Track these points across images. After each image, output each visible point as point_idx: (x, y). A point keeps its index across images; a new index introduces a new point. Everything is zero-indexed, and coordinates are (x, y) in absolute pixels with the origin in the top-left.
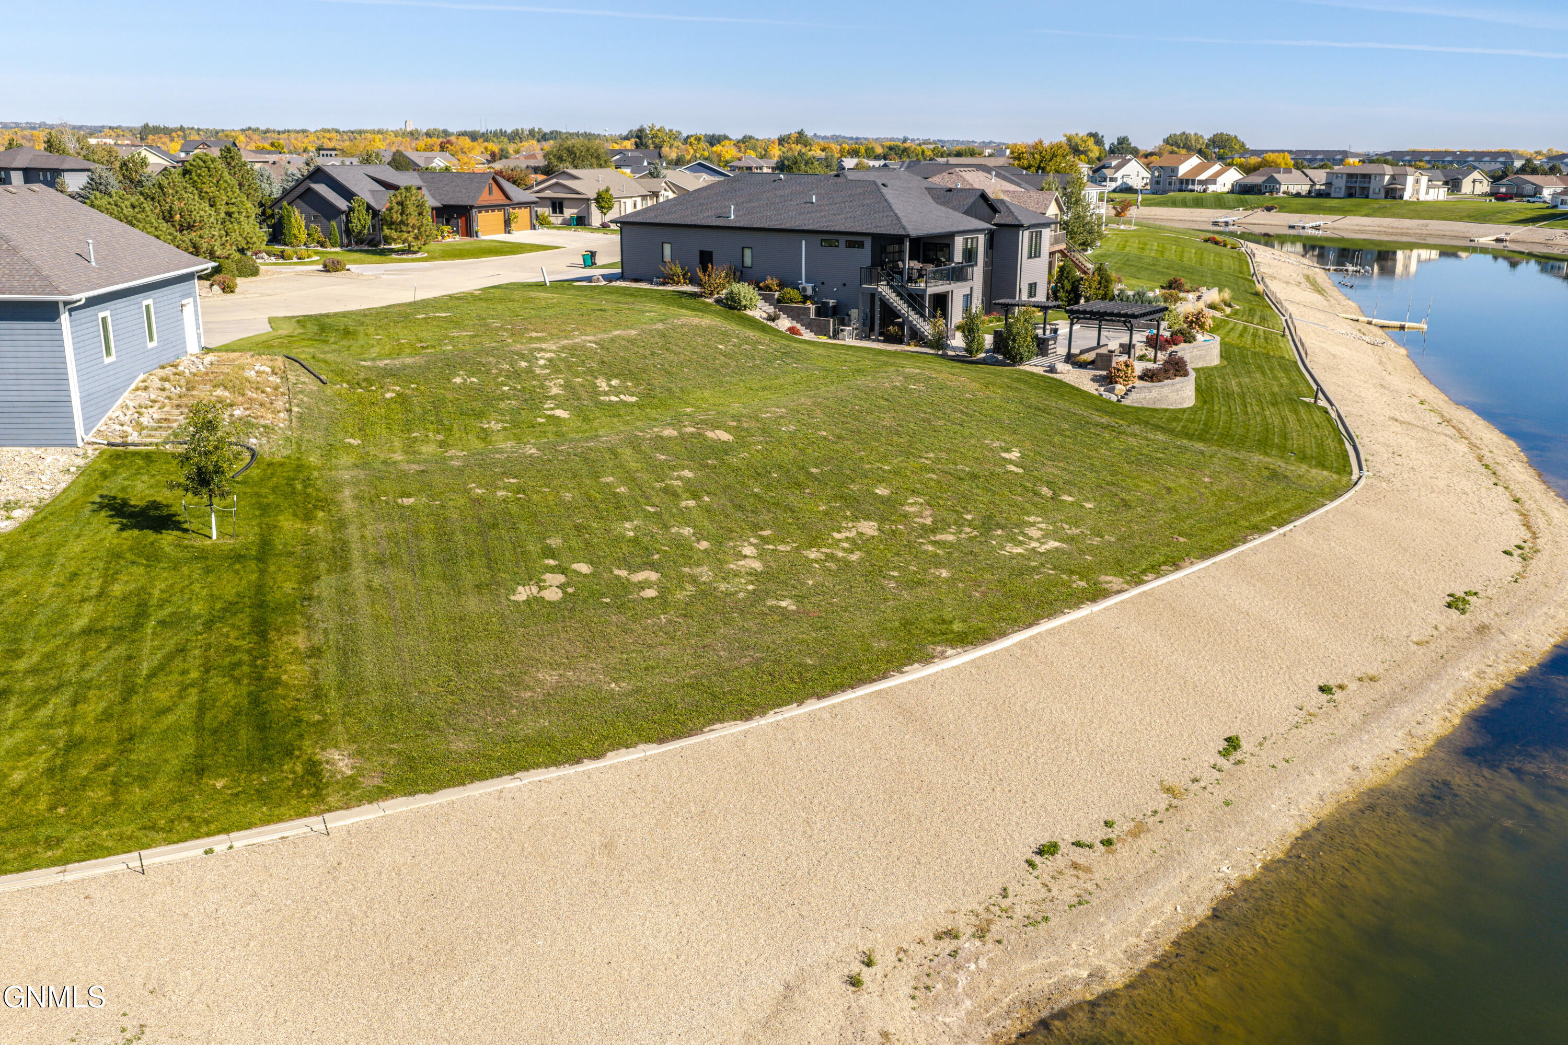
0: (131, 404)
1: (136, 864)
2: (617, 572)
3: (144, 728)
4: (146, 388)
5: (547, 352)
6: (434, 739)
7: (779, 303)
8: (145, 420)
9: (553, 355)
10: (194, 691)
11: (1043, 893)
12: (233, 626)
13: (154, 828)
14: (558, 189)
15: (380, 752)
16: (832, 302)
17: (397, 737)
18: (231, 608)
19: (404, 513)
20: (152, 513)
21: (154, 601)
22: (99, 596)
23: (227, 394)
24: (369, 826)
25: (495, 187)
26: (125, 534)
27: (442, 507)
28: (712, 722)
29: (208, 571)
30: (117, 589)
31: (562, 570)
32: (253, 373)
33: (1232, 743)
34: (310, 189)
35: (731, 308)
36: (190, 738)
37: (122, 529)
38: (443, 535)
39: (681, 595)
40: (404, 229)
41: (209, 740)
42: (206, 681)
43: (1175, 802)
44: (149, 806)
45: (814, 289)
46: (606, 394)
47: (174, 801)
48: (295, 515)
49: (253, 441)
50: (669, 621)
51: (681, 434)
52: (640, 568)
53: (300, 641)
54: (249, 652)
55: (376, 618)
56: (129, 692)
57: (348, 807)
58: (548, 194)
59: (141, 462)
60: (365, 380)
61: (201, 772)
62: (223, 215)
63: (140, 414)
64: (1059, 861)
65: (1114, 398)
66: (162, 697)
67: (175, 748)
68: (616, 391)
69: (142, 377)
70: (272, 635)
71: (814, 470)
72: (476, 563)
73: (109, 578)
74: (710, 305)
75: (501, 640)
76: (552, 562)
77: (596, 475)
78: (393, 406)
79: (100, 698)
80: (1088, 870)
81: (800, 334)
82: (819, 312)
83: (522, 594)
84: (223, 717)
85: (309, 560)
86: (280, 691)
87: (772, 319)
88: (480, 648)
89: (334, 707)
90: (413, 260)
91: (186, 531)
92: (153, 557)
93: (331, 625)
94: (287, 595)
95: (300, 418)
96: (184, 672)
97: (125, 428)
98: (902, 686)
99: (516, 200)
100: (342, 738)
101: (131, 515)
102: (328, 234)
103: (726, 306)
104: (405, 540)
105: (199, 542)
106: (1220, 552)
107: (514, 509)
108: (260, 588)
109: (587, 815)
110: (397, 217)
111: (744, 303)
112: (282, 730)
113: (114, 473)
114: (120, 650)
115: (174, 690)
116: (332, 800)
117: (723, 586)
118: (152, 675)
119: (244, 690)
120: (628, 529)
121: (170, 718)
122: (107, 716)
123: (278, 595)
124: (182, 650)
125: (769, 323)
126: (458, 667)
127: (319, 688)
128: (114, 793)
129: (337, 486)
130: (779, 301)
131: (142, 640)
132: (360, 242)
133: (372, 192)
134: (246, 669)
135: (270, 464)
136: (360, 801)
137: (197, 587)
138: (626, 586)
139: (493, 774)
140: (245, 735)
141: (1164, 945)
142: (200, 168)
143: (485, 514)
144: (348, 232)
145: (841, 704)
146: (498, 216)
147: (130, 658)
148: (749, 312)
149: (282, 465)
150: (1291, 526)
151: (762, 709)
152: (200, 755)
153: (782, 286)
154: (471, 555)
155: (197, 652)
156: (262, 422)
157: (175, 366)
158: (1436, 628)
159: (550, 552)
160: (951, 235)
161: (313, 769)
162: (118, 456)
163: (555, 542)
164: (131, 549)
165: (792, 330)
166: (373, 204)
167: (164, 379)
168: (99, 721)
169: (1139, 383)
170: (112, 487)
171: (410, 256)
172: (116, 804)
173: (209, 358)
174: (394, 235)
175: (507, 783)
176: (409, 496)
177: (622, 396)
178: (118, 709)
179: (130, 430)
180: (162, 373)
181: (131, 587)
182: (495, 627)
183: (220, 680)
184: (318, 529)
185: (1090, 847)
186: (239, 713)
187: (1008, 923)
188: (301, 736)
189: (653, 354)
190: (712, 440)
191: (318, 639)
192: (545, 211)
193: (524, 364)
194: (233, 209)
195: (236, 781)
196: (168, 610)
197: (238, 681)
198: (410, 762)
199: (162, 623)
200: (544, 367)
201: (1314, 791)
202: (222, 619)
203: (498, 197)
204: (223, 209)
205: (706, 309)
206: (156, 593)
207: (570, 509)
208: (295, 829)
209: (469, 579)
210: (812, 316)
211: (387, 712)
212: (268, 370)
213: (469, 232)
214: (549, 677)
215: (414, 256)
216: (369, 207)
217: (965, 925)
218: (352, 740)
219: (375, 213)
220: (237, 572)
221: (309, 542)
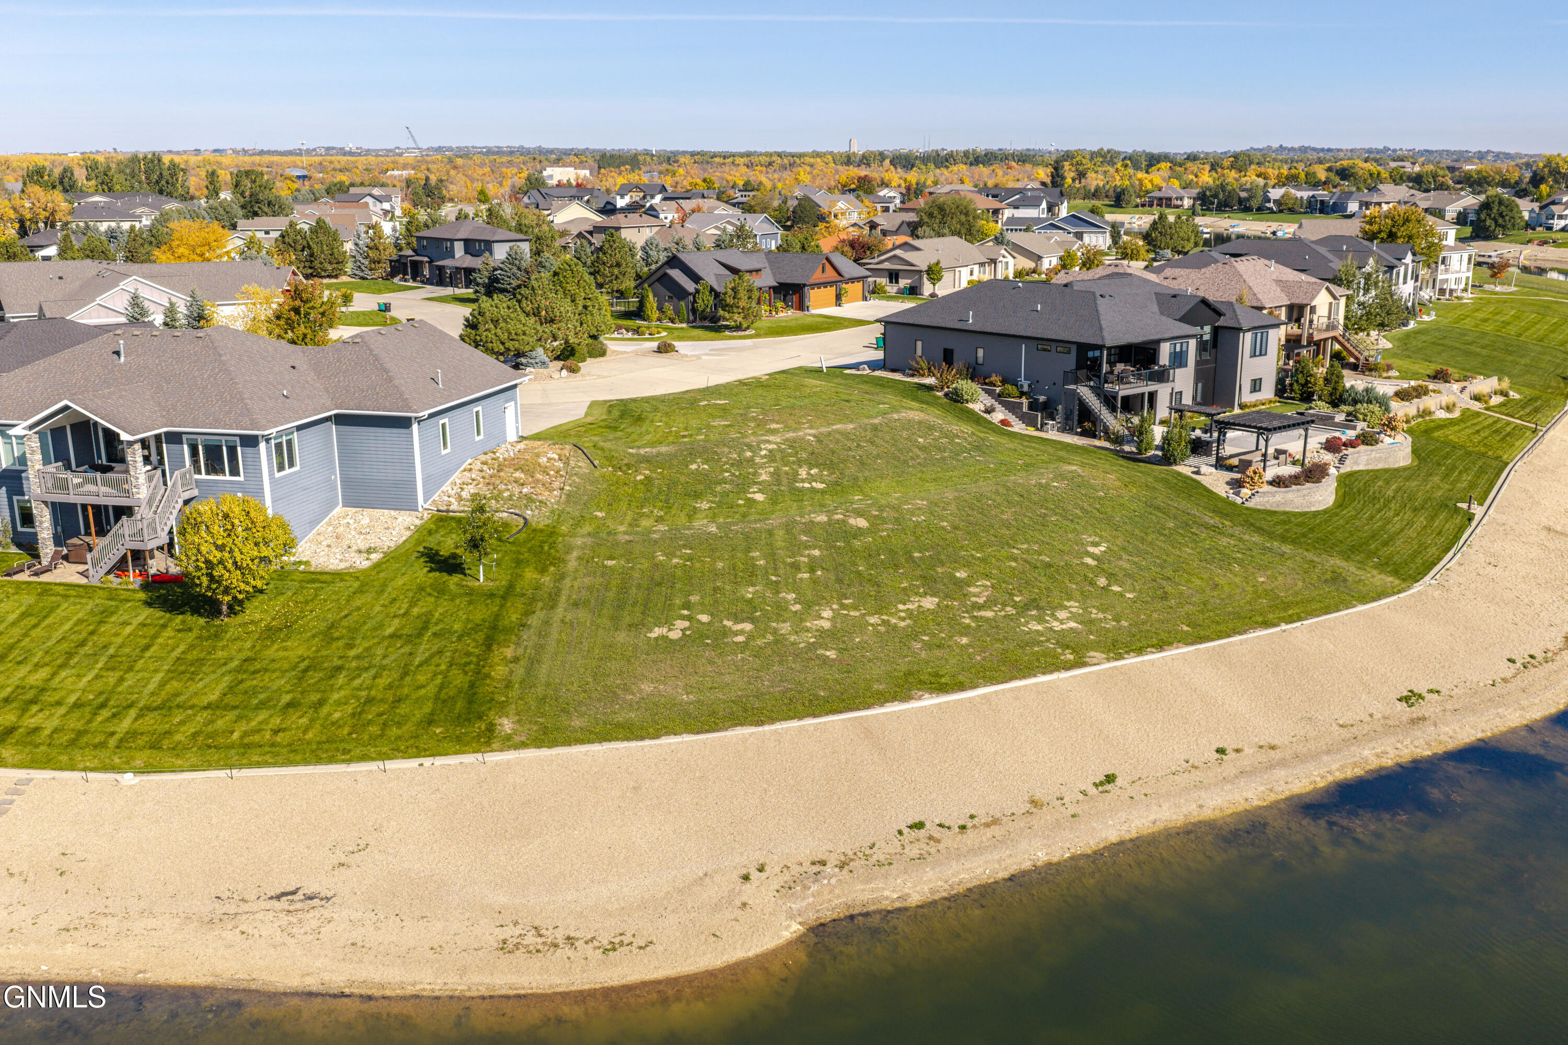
0: (458, 481)
1: (382, 767)
2: (726, 622)
3: (407, 696)
4: (470, 470)
5: (771, 443)
6: (564, 717)
7: (999, 397)
8: (465, 494)
9: (775, 446)
10: (440, 677)
11: (899, 850)
12: (474, 640)
13: (398, 750)
14: (896, 261)
15: (530, 722)
16: (1042, 398)
17: (543, 715)
18: (476, 628)
19: (606, 572)
20: (451, 561)
21: (434, 620)
22: (404, 614)
23: (522, 476)
24: (508, 761)
25: (828, 266)
26: (431, 575)
27: (632, 568)
28: (736, 725)
29: (470, 603)
30: (416, 611)
31: (689, 618)
32: (545, 459)
33: (1110, 779)
34: (666, 274)
35: (956, 401)
36: (430, 704)
37: (430, 571)
38: (623, 589)
39: (760, 642)
40: (735, 310)
41: (440, 706)
42: (448, 671)
43: (1033, 810)
44: (399, 738)
45: (1030, 386)
46: (803, 481)
47: (411, 737)
48: (536, 569)
49: (529, 512)
50: (743, 659)
51: (830, 520)
52: (743, 621)
53: (509, 652)
54: (478, 656)
55: (559, 641)
56: (406, 674)
57: (502, 751)
58: (887, 265)
59: (454, 524)
60: (627, 465)
61: (430, 722)
62: (580, 308)
63: (462, 489)
64: (922, 833)
65: (1239, 501)
66: (421, 679)
67: (420, 708)
68: (812, 478)
69: (469, 461)
70: (495, 647)
71: (916, 555)
72: (637, 609)
73: (413, 604)
74: (939, 398)
75: (629, 661)
76: (686, 612)
77: (748, 550)
78: (640, 486)
79: (389, 676)
80: (938, 841)
81: (1011, 426)
82: (1031, 407)
83: (657, 632)
84: (451, 694)
85: (533, 600)
86: (488, 681)
87: (989, 411)
88: (613, 666)
89: (514, 693)
90: (741, 338)
91: (465, 575)
92: (441, 591)
93: (531, 643)
94: (512, 622)
95: (569, 495)
96: (438, 665)
97: (451, 499)
98: (876, 716)
99: (847, 276)
100: (512, 712)
101: (439, 562)
102: (677, 312)
103: (951, 399)
104: (598, 590)
105: (472, 583)
106: (1213, 640)
107: (679, 573)
108: (497, 617)
109: (631, 769)
110: (729, 300)
111: (965, 397)
112: (481, 705)
113: (436, 531)
114: (407, 649)
115: (429, 675)
116: (494, 746)
117: (793, 638)
118: (420, 665)
119: (468, 678)
120: (749, 592)
121: (423, 692)
122: (390, 687)
123: (506, 622)
124: (440, 652)
125: (985, 415)
126: (595, 676)
127: (510, 682)
128: (382, 730)
129: (569, 549)
130: (999, 395)
131: (420, 644)
132: (703, 318)
133: (717, 276)
134: (472, 666)
135: (535, 530)
136: (509, 748)
137: (461, 613)
138: (726, 632)
139: (590, 742)
140: (460, 705)
141: (961, 889)
142: (566, 270)
143: (657, 576)
144: (694, 311)
145: (825, 723)
146: (831, 291)
147: (411, 654)
148: (970, 405)
149: (541, 531)
150: (1298, 624)
151: (772, 720)
152: (432, 714)
153: (1004, 382)
154: (635, 604)
155: (448, 654)
156: (540, 498)
157: (494, 453)
158: (1371, 715)
159: (687, 605)
160: (1158, 342)
161: (491, 728)
162: (441, 519)
163: (694, 598)
164: (431, 585)
165: (1004, 422)
166: (716, 287)
167: (484, 463)
168: (385, 689)
169: (1266, 488)
170: (432, 542)
171: (740, 333)
172: (382, 736)
173: (521, 446)
174: (727, 315)
175: (596, 748)
176: (613, 559)
177: (814, 484)
178: (397, 683)
179: (453, 500)
180: (483, 458)
181: (424, 610)
182: (629, 654)
183: (456, 672)
184: (546, 579)
185: (949, 828)
186: (460, 692)
187: (863, 862)
188: (490, 709)
189: (858, 446)
190: (851, 527)
191: (520, 651)
192: (883, 281)
193: (749, 454)
194: (589, 303)
195: (447, 730)
196: (440, 626)
197: (466, 673)
198: (545, 730)
199: (435, 634)
200: (765, 456)
201: (1152, 818)
202: (469, 634)
203: (830, 274)
204: (581, 303)
205: (934, 403)
206: (437, 615)
207: (716, 574)
208: (469, 759)
209: (627, 620)
210: (1025, 409)
211: (543, 700)
212: (556, 457)
213: (801, 306)
214: (647, 687)
215: (743, 333)
216: (712, 290)
217: (833, 860)
218: (518, 714)
219: (717, 295)
220: (487, 605)
221: (537, 587)
